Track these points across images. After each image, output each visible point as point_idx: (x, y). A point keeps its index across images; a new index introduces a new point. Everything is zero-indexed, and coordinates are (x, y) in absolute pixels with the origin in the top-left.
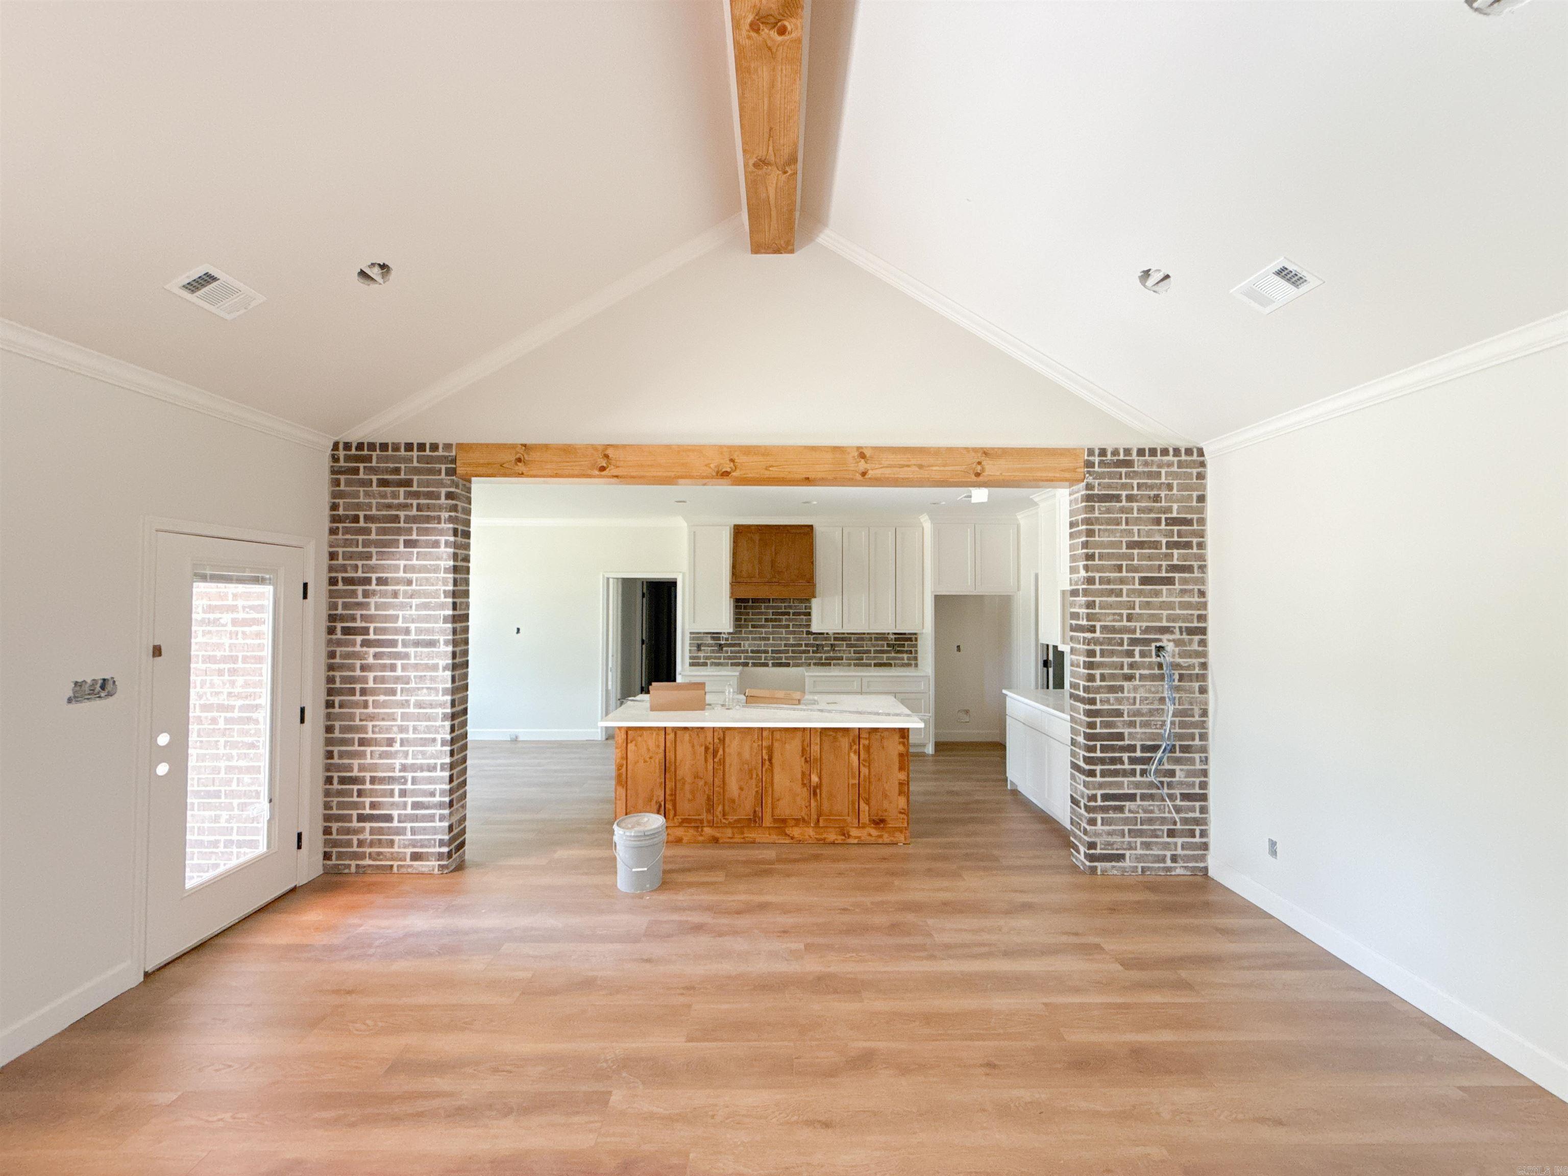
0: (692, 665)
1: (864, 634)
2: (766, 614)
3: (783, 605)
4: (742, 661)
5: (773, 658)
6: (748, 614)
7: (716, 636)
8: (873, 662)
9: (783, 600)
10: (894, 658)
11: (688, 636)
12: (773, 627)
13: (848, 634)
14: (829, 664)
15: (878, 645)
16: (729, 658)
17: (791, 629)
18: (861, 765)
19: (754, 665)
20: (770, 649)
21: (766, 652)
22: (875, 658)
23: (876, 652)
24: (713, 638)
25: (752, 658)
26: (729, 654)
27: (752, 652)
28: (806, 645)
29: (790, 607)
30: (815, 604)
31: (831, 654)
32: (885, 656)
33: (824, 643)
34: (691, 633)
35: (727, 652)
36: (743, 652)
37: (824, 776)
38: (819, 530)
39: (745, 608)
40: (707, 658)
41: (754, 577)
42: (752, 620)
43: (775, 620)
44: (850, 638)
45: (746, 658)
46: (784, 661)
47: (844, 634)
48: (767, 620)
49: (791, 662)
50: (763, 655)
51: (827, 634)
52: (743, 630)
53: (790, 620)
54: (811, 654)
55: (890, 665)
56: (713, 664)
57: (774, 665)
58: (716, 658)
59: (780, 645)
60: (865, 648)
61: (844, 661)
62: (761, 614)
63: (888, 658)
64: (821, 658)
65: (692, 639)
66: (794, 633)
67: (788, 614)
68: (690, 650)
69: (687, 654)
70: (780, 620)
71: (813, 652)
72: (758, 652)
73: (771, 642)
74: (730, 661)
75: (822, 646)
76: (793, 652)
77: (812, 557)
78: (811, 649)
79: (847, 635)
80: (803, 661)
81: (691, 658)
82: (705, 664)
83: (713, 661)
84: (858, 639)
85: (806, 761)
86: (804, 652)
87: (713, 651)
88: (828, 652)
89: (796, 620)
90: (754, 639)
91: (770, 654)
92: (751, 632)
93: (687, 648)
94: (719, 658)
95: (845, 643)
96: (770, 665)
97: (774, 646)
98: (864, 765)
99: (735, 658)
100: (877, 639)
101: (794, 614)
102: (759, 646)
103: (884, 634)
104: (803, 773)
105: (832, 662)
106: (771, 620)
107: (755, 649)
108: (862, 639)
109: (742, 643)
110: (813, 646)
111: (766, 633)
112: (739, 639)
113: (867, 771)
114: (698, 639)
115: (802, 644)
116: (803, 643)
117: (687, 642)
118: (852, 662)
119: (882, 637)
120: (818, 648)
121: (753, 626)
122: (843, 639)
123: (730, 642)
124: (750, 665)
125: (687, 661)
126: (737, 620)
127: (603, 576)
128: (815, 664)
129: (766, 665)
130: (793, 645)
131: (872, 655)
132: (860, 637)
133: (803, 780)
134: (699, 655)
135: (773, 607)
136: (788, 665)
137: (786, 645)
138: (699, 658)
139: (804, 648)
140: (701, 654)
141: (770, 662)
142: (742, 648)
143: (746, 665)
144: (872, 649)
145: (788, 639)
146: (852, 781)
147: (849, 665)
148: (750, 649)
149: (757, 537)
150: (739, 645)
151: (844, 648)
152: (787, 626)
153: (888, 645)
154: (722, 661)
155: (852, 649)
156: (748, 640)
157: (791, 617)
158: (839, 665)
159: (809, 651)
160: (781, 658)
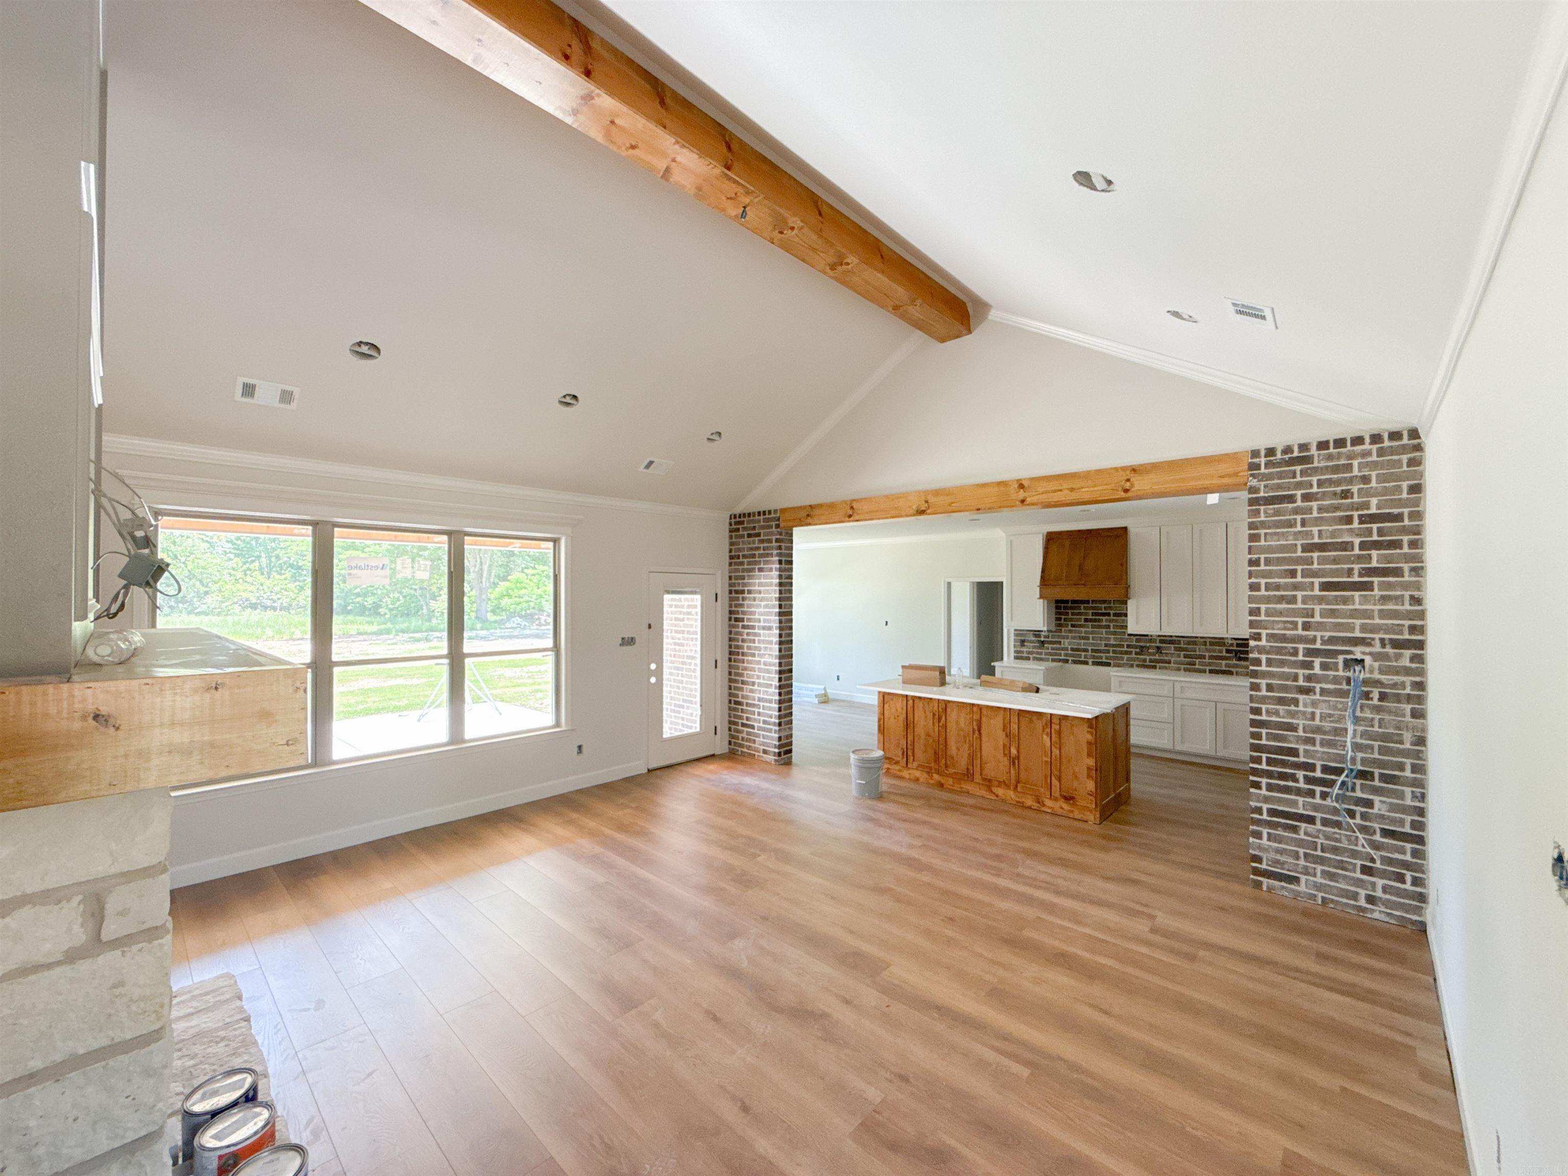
0: (1016, 658)
1: (1197, 637)
2: (1086, 614)
3: (1103, 606)
4: (1062, 657)
5: (1094, 657)
6: (1067, 613)
7: (1037, 633)
8: (1208, 668)
9: (1104, 602)
10: (1236, 666)
11: (1012, 632)
12: (1093, 627)
14: (1154, 667)
15: (1214, 651)
16: (1050, 654)
17: (1112, 630)
18: (1053, 747)
19: (1075, 662)
20: (1090, 648)
21: (1086, 650)
22: (1210, 664)
23: (1211, 657)
24: (1036, 636)
25: (1073, 656)
26: (1050, 651)
27: (1072, 649)
28: (1128, 646)
29: (1110, 608)
30: (1130, 602)
31: (1157, 657)
32: (1224, 662)
33: (1148, 645)
34: (1015, 630)
35: (1048, 649)
36: (1063, 649)
37: (1022, 750)
38: (1132, 531)
39: (1065, 608)
40: (1029, 653)
41: (1061, 580)
42: (1071, 620)
43: (1095, 621)
44: (1180, 641)
45: (1066, 655)
46: (1104, 660)
47: (1171, 636)
48: (1086, 620)
49: (1112, 662)
50: (1083, 654)
51: (1151, 636)
52: (1063, 629)
53: (1111, 621)
54: (1134, 656)
55: (1231, 673)
56: (1035, 659)
57: (1094, 663)
58: (1038, 653)
59: (1099, 645)
60: (1198, 653)
61: (1172, 665)
62: (1080, 614)
63: (1227, 665)
64: (1145, 660)
65: (1016, 635)
66: (1115, 633)
67: (1109, 615)
68: (1014, 645)
69: (1012, 649)
70: (1099, 621)
71: (1136, 653)
72: (1078, 650)
73: (1091, 641)
74: (1050, 657)
75: (1148, 648)
76: (1114, 652)
78: (1134, 650)
79: (1175, 638)
80: (1125, 661)
81: (1016, 652)
82: (1028, 659)
83: (1035, 655)
84: (1189, 643)
85: (1007, 736)
86: (1126, 653)
87: (1034, 647)
88: (1154, 654)
89: (1116, 621)
90: (1074, 638)
91: (1090, 653)
92: (1070, 631)
93: (1012, 643)
94: (1041, 653)
95: (1172, 646)
96: (1090, 663)
97: (1093, 644)
98: (1056, 747)
99: (1056, 654)
100: (1212, 644)
101: (1115, 615)
102: (1079, 644)
103: (1223, 638)
104: (1004, 746)
105: (1158, 665)
106: (1091, 620)
107: (1075, 647)
108: (1195, 643)
109: (1062, 641)
110: (1136, 647)
111: (1086, 632)
112: (1059, 637)
113: (1058, 752)
114: (1021, 635)
115: (1123, 645)
116: (1125, 644)
117: (1012, 637)
118: (1182, 666)
119: (1219, 642)
120: (1142, 650)
121: (1073, 626)
122: (1171, 642)
123: (1050, 639)
124: (1070, 662)
125: (1012, 654)
126: (1058, 619)
127: (945, 581)
128: (1138, 666)
129: (1086, 663)
130: (1114, 646)
131: (1207, 660)
132: (1193, 641)
133: (1004, 751)
134: (1023, 649)
135: (1093, 608)
136: (1108, 665)
137: (1106, 645)
138: (1022, 652)
139: (1125, 649)
140: (1025, 650)
141: (1090, 661)
142: (1062, 646)
143: (1066, 661)
144: (1207, 654)
145: (1109, 639)
146: (1045, 759)
147: (1179, 669)
148: (1070, 647)
149: (1067, 543)
150: (1060, 643)
151: (1172, 652)
152: (1109, 627)
153: (1228, 651)
154: (1043, 656)
155: (1182, 653)
156: (1067, 638)
157: (1112, 617)
158: (1166, 668)
159: (1131, 653)
160: (1101, 658)
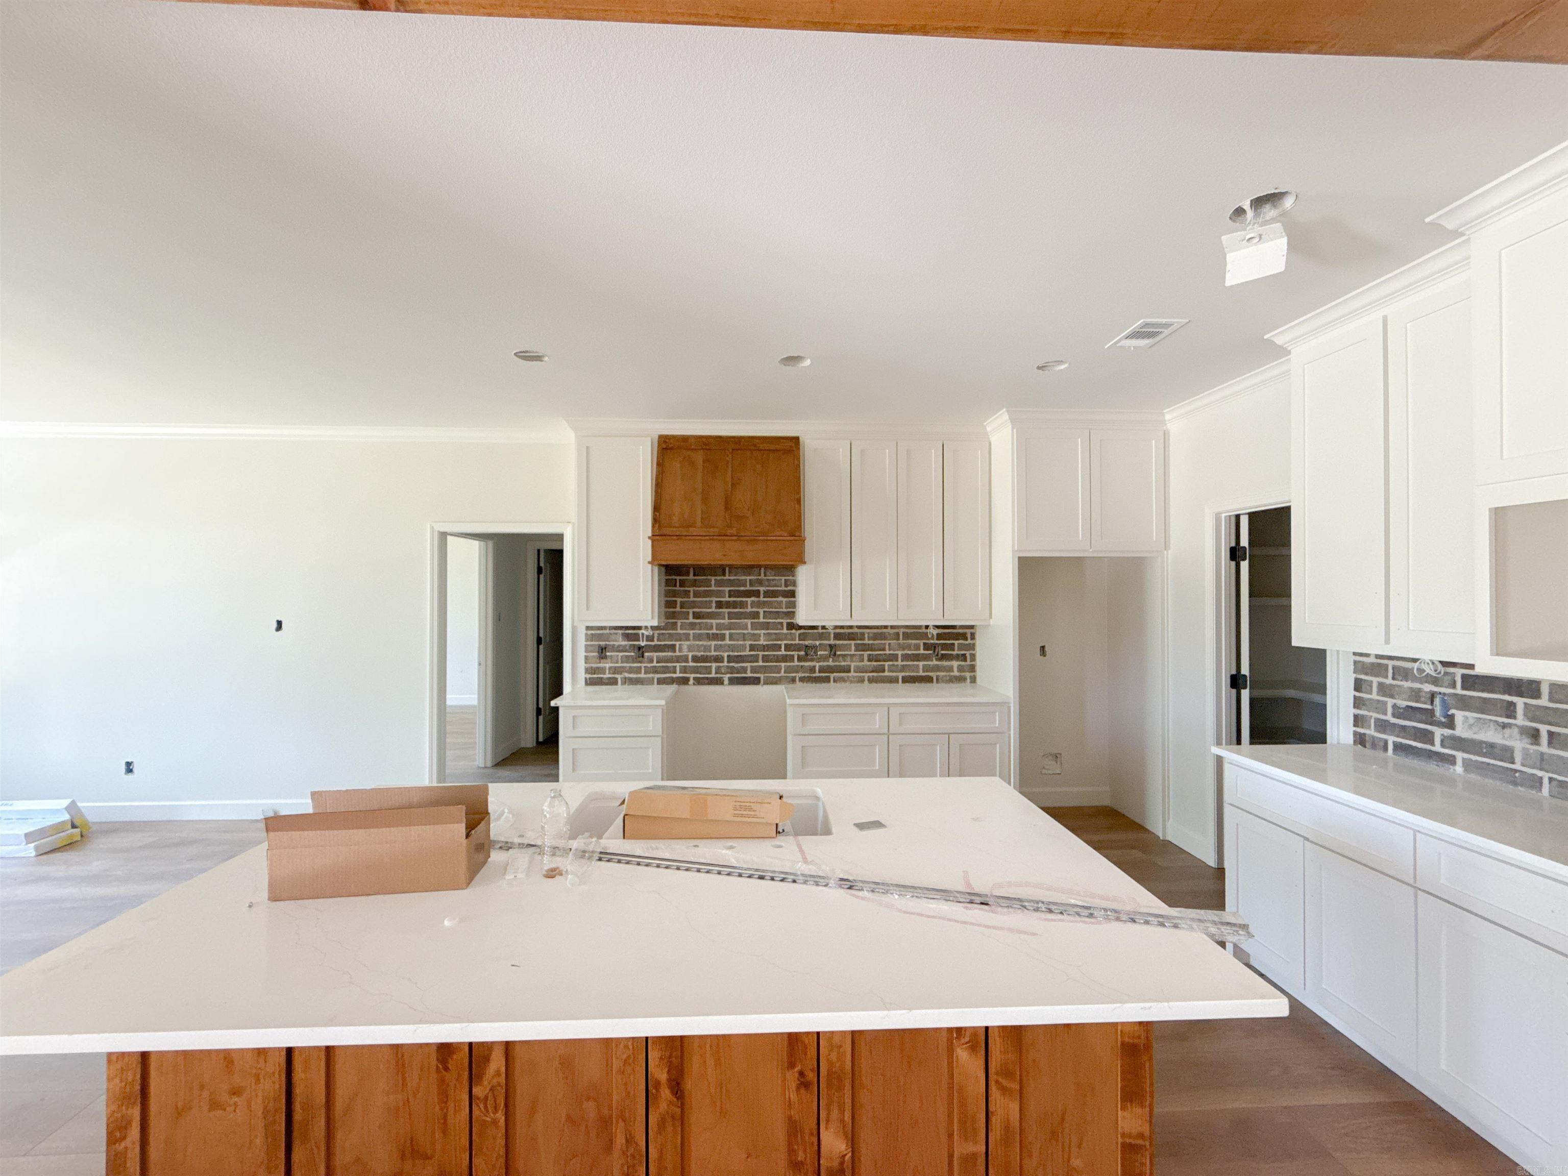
0: (590, 682)
1: (886, 627)
2: (720, 594)
3: (748, 578)
4: (678, 675)
5: (732, 670)
6: (687, 594)
7: (631, 632)
8: (901, 675)
9: (749, 569)
10: (938, 669)
11: (582, 633)
12: (731, 616)
13: (859, 627)
14: (827, 680)
15: (909, 647)
16: (655, 670)
17: (762, 620)
18: (993, 1088)
19: (699, 682)
20: (726, 655)
21: (718, 659)
22: (903, 669)
23: (906, 657)
24: (628, 637)
25: (695, 670)
26: (655, 664)
27: (696, 659)
28: (788, 647)
29: (760, 583)
30: (803, 575)
31: (830, 663)
32: (921, 664)
33: (817, 643)
34: (588, 628)
35: (651, 661)
36: (678, 660)
37: (869, 1138)
38: (809, 444)
39: (682, 583)
40: (615, 671)
41: (693, 525)
42: (693, 605)
43: (734, 605)
44: (863, 634)
45: (684, 670)
46: (749, 674)
47: (851, 627)
48: (719, 605)
49: (762, 676)
50: (714, 665)
51: (824, 627)
52: (679, 623)
53: (760, 605)
54: (796, 663)
55: (929, 680)
56: (626, 681)
57: (733, 681)
58: (631, 670)
59: (743, 648)
60: (887, 652)
61: (852, 674)
62: (708, 594)
63: (926, 669)
64: (812, 669)
65: (590, 638)
66: (766, 626)
67: (757, 594)
68: (586, 658)
69: (582, 665)
70: (743, 605)
71: (800, 659)
72: (705, 659)
73: (727, 642)
74: (657, 676)
75: (814, 647)
76: (766, 659)
77: (799, 492)
78: (795, 653)
79: (856, 630)
80: (782, 674)
81: (587, 671)
82: (613, 682)
83: (627, 675)
84: (875, 637)
85: (804, 1084)
86: (785, 659)
87: (627, 659)
88: (826, 658)
89: (769, 604)
90: (698, 637)
91: (726, 664)
92: (692, 626)
93: (582, 653)
94: (638, 670)
95: (853, 642)
96: (726, 682)
97: (731, 648)
98: (1004, 1090)
99: (666, 670)
100: (907, 636)
101: (767, 594)
102: (706, 648)
103: (920, 627)
104: (793, 1130)
105: (832, 676)
106: (728, 605)
107: (699, 654)
108: (883, 637)
109: (678, 643)
110: (797, 648)
111: (719, 627)
112: (671, 637)
113: (1015, 1107)
114: (599, 637)
115: (780, 646)
116: (783, 643)
117: (582, 642)
118: (866, 675)
119: (915, 632)
120: (808, 652)
121: (697, 616)
122: (851, 637)
123: (656, 642)
124: (691, 681)
125: (582, 675)
126: (669, 604)
127: (432, 528)
128: (802, 680)
129: (718, 682)
130: (764, 648)
131: (900, 663)
132: (880, 632)
133: (791, 1151)
134: (601, 665)
135: (731, 583)
136: (756, 681)
137: (752, 648)
138: (601, 670)
139: (783, 652)
140: (607, 665)
141: (726, 677)
142: (678, 653)
143: (685, 681)
144: (900, 653)
145: (756, 637)
146: (962, 1148)
147: (861, 680)
148: (690, 655)
149: (699, 457)
150: (673, 648)
151: (853, 652)
152: (755, 615)
153: (927, 647)
154: (642, 675)
155: (866, 654)
156: (688, 639)
157: (762, 599)
158: (842, 680)
159: (791, 658)
160: (744, 670)
